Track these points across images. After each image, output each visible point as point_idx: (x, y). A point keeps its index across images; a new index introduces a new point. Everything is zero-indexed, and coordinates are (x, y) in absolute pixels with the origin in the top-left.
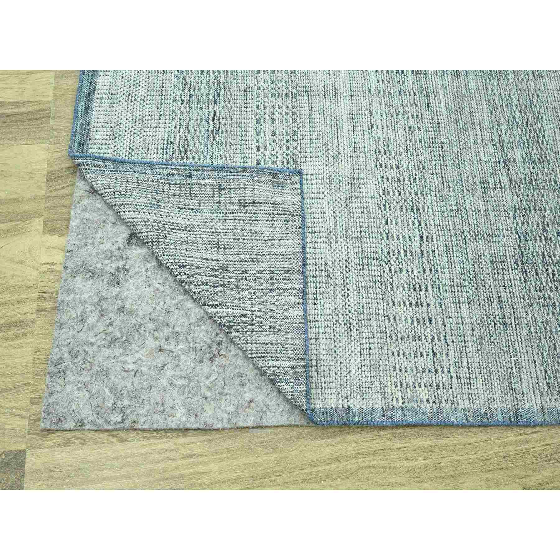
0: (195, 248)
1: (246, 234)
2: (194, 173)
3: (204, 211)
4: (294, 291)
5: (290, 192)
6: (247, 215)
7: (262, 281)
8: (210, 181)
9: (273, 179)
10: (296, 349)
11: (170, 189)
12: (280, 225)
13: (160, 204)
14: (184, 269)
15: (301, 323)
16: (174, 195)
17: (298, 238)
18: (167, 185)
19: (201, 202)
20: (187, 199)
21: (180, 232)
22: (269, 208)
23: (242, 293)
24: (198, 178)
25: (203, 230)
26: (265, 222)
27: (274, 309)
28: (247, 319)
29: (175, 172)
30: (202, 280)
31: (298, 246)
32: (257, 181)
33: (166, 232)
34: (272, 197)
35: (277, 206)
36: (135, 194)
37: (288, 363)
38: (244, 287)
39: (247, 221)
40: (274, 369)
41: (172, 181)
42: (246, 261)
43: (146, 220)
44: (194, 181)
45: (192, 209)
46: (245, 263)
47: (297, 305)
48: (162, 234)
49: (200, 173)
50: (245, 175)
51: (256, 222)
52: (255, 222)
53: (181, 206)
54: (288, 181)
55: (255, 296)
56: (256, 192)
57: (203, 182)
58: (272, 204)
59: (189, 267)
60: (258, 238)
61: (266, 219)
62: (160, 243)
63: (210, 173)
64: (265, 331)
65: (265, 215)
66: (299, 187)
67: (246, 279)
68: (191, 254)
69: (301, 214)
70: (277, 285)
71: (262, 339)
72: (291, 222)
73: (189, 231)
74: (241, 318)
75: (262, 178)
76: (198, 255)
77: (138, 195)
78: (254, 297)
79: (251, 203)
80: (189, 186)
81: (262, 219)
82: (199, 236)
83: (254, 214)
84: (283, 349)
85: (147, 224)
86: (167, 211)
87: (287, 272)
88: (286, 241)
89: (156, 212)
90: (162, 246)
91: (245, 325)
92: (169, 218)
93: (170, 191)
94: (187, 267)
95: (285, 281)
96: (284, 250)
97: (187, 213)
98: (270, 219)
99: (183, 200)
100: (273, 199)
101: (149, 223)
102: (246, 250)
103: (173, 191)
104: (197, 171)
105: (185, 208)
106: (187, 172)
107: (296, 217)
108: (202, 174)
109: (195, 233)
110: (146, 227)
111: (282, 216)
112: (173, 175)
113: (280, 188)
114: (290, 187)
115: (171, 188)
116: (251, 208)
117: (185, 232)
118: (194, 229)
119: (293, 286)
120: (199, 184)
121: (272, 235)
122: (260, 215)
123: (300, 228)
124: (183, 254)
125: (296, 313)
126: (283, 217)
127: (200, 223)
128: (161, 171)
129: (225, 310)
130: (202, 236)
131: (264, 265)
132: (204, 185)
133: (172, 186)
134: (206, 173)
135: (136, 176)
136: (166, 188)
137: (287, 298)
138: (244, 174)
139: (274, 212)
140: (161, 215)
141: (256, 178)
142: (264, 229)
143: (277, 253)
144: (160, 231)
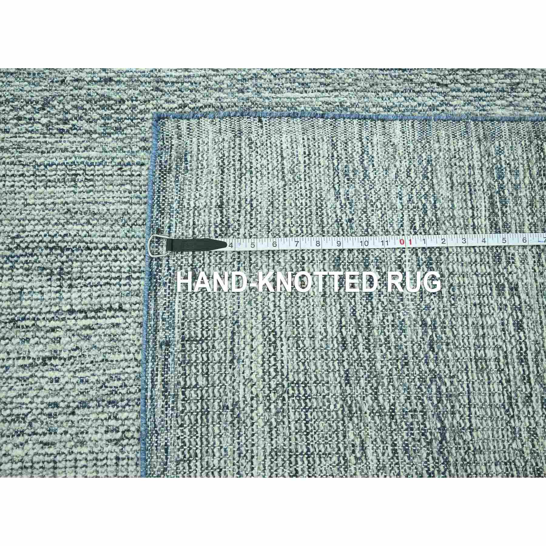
0: (306, 320)
1: (276, 222)
2: (161, 335)
3: (236, 307)
4: (365, 134)
5: (194, 140)
6: (242, 219)
7: (352, 190)
8: (177, 300)
9: (174, 173)
10: (455, 136)
11: (195, 386)
12: (259, 157)
13: (229, 404)
14: (349, 340)
15: (413, 126)
16: (206, 374)
17: (278, 126)
18: (187, 393)
19: (218, 315)
20: (214, 347)
21: (279, 354)
22: (230, 177)
23: (375, 228)
24: (171, 326)
25: (272, 308)
26: (254, 186)
27: (395, 171)
28: (417, 217)
29: (159, 378)
30: (364, 303)
31: (292, 125)
32: (180, 204)
33: (285, 383)
34: (210, 172)
35: (226, 162)
36: (216, 462)
37: (476, 149)
38: (364, 224)
39: (253, 221)
40: (484, 172)
41: (179, 383)
42: (322, 221)
43: (267, 429)
44: (177, 336)
45: (233, 333)
46: (326, 223)
47: (387, 131)
48: (291, 392)
49: (160, 323)
50: (169, 227)
51: (254, 203)
52: (254, 205)
53: (229, 358)
54: (175, 142)
55: (378, 204)
56: (201, 203)
57: (178, 315)
58: (223, 172)
59: (343, 330)
60: (281, 199)
61: (248, 182)
62: (309, 392)
63: (161, 301)
64: (432, 187)
65: (243, 185)
66: (185, 121)
67: (350, 220)
68: (319, 327)
69: (236, 118)
70: (356, 165)
71: (444, 192)
72: (252, 136)
73: (274, 336)
74: (418, 228)
75: (173, 195)
76: (319, 316)
77: (217, 454)
78: (379, 206)
79: (221, 212)
80: (187, 346)
81: (248, 189)
82: (283, 315)
83: (240, 206)
84: (457, 157)
85: (274, 424)
86: (242, 387)
87: (334, 146)
88: (284, 146)
89: (248, 409)
90: (313, 388)
91: (427, 220)
92: (255, 380)
93: (200, 383)
94: (344, 334)
95: (349, 150)
96: (301, 150)
97: (241, 343)
98: (248, 175)
99: (216, 355)
100: (215, 170)
101: (273, 420)
102: (304, 219)
103: (200, 378)
104: (156, 331)
105: (232, 350)
106: (159, 353)
107: (243, 126)
108: (164, 320)
109: (278, 323)
110: (280, 427)
111: (243, 152)
112: (165, 383)
113: (189, 159)
114: (184, 138)
115: (194, 383)
116: (231, 211)
117: (279, 343)
118: (271, 326)
119: (357, 136)
120: (183, 324)
121: (276, 173)
122: (243, 195)
123: (260, 121)
124: (323, 343)
125: (398, 132)
126: (245, 150)
127: (260, 315)
128: (158, 411)
129: (407, 258)
130: (283, 308)
131: (325, 188)
132: (184, 313)
133: (188, 383)
134: (160, 312)
135: (173, 466)
136: (194, 396)
137: (375, 148)
138: (166, 229)
139: (238, 166)
140: (252, 399)
141: (175, 205)
142: (266, 188)
143: (307, 162)
144: (286, 396)
